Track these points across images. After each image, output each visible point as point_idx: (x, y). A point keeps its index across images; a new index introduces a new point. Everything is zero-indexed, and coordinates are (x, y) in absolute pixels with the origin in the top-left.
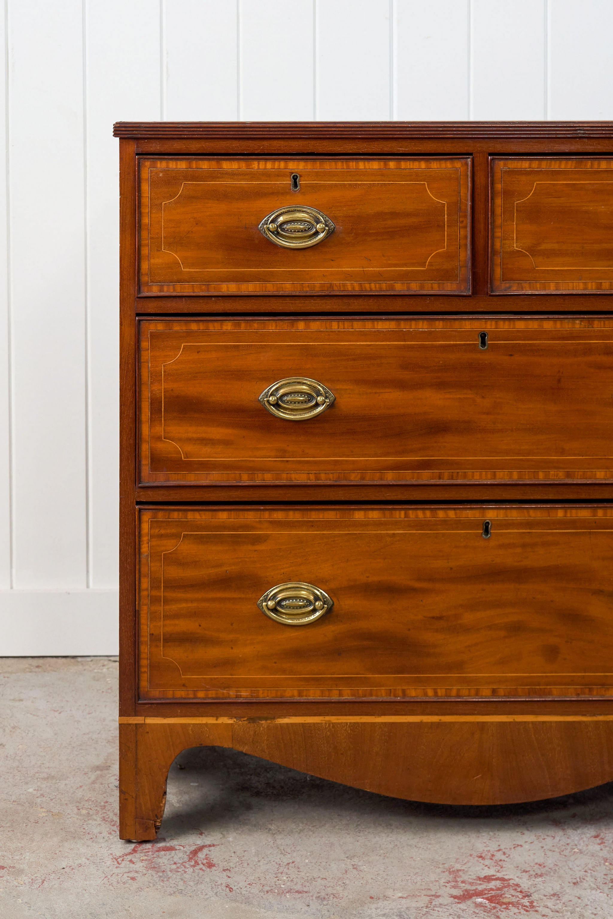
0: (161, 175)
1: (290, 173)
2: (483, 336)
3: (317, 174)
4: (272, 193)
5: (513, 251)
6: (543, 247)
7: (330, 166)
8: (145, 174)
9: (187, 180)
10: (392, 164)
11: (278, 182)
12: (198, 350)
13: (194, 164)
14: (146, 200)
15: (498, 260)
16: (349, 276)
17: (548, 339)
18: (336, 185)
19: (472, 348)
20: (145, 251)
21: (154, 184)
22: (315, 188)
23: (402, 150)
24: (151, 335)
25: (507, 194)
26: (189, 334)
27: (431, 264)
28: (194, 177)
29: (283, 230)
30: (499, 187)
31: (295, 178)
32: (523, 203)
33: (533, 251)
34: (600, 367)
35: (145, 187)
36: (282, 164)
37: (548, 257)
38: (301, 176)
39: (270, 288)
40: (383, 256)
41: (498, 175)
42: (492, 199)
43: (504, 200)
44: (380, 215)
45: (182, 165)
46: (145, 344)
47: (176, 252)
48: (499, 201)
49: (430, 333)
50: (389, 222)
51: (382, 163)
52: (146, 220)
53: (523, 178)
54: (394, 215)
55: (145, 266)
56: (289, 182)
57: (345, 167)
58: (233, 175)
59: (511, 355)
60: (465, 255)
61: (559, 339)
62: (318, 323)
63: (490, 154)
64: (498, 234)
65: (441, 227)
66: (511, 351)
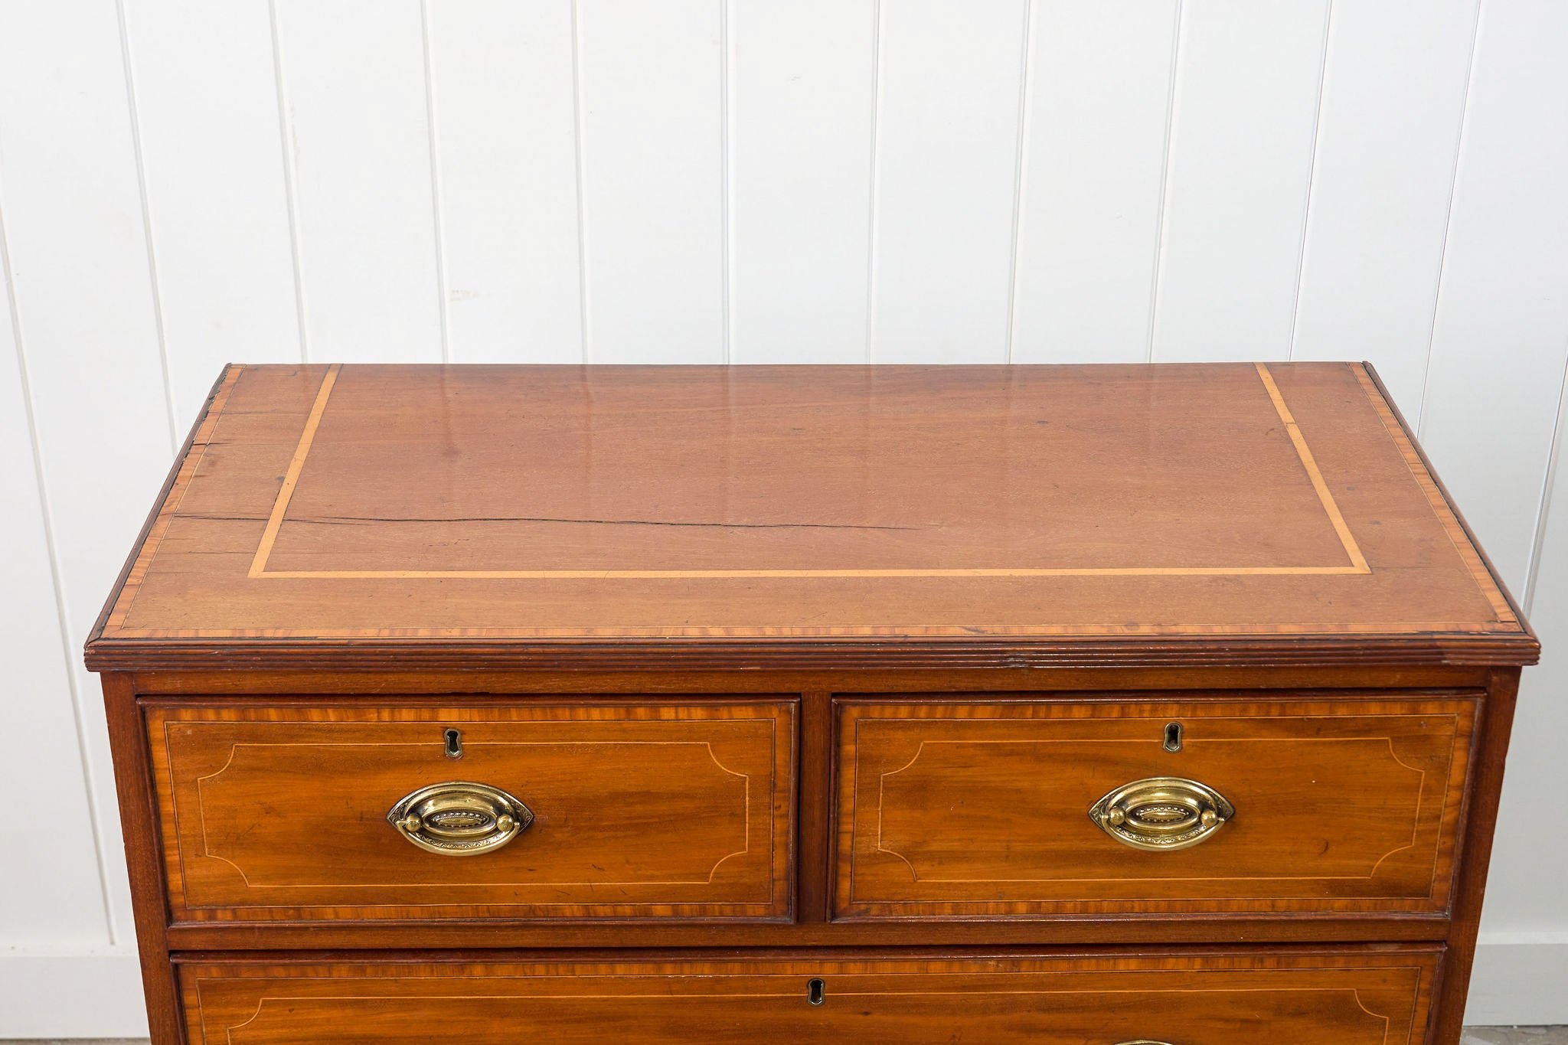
0: (189, 732)
1: (442, 727)
2: (816, 986)
3: (495, 730)
4: (409, 762)
5: (875, 854)
6: (935, 847)
7: (516, 716)
8: (157, 728)
9: (240, 741)
10: (641, 712)
11: (420, 744)
12: (291, 1006)
13: (252, 714)
14: (163, 775)
15: (845, 868)
16: (564, 895)
17: (936, 990)
18: (532, 748)
19: (797, 1003)
20: (172, 857)
21: (175, 747)
22: (489, 752)
23: (662, 688)
24: (200, 986)
25: (864, 760)
26: (270, 983)
27: (717, 875)
28: (254, 737)
29: (434, 825)
30: (849, 749)
31: (453, 735)
32: (896, 776)
33: (911, 855)
34: (1029, 1030)
35: (160, 754)
36: (426, 714)
37: (940, 864)
38: (463, 733)
39: (417, 913)
40: (628, 862)
41: (849, 730)
42: (837, 770)
43: (860, 771)
44: (616, 797)
45: (229, 716)
46: (190, 999)
47: (232, 858)
48: (849, 774)
49: (718, 980)
50: (639, 809)
51: (622, 711)
52: (168, 808)
53: (899, 735)
54: (647, 796)
55: (175, 880)
56: (439, 742)
57: (549, 717)
58: (329, 731)
59: (866, 1014)
60: (781, 862)
61: (956, 989)
62: (511, 967)
63: (834, 695)
64: (847, 826)
65: (737, 816)
66: (866, 1007)
